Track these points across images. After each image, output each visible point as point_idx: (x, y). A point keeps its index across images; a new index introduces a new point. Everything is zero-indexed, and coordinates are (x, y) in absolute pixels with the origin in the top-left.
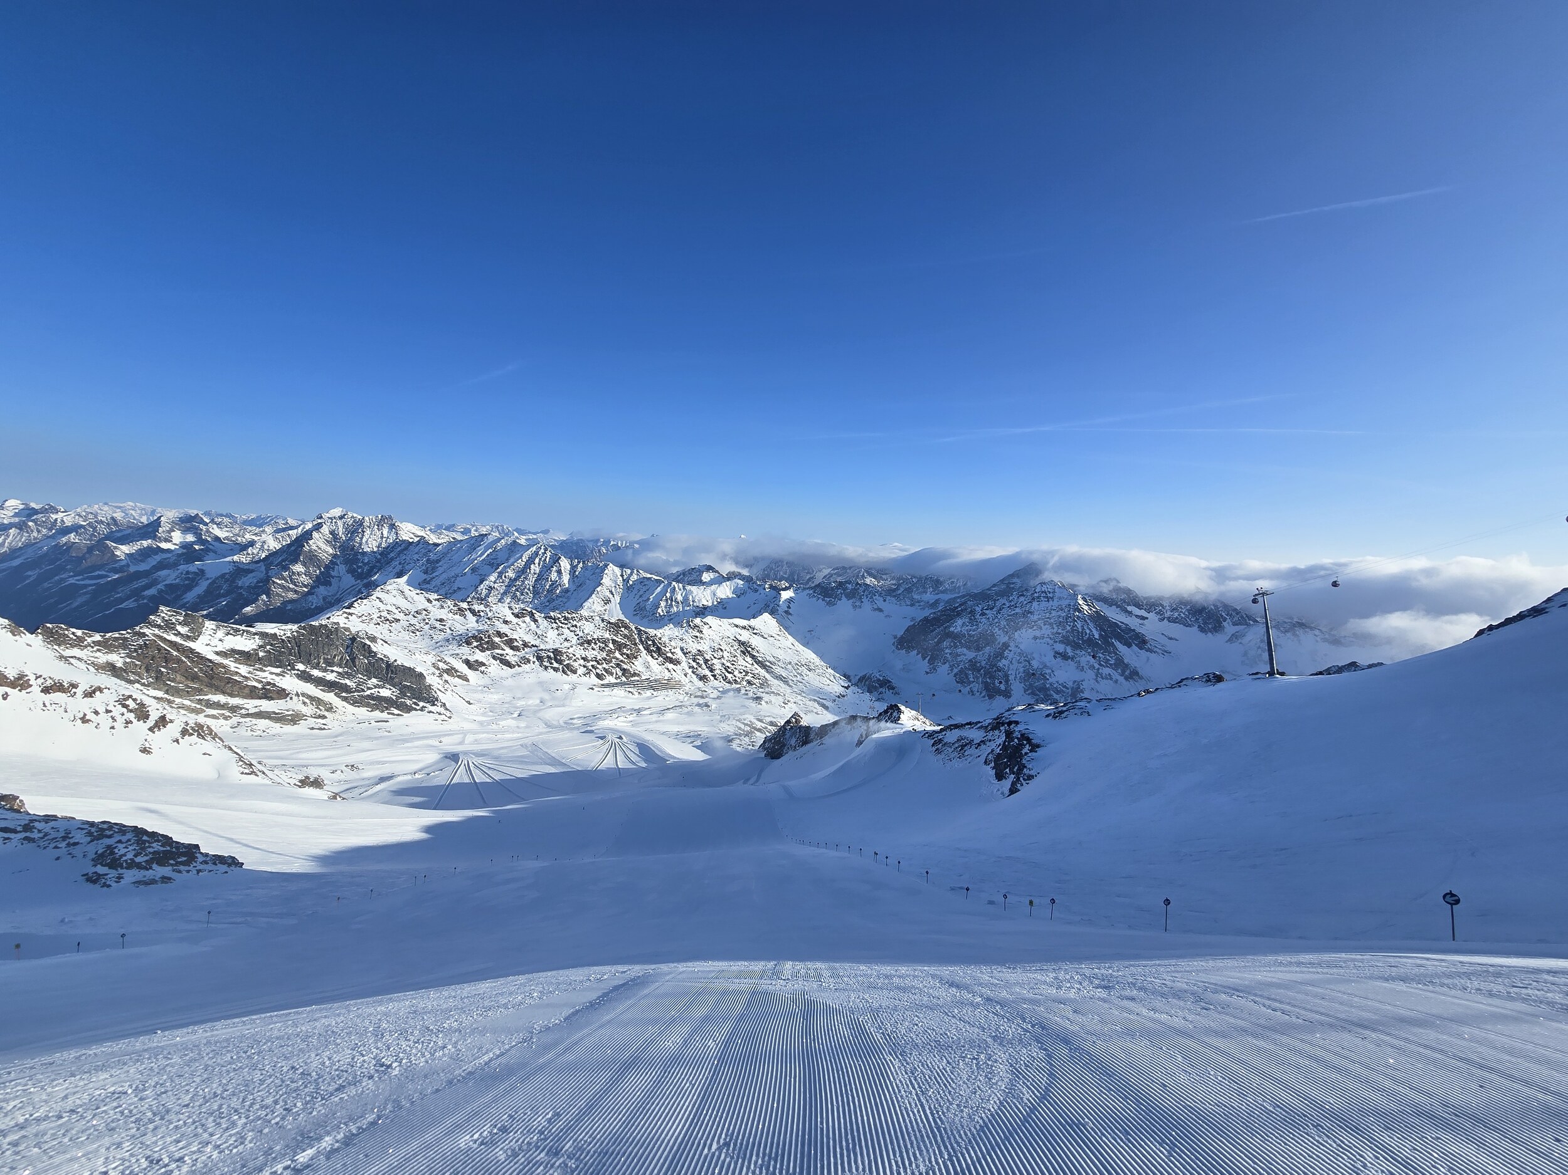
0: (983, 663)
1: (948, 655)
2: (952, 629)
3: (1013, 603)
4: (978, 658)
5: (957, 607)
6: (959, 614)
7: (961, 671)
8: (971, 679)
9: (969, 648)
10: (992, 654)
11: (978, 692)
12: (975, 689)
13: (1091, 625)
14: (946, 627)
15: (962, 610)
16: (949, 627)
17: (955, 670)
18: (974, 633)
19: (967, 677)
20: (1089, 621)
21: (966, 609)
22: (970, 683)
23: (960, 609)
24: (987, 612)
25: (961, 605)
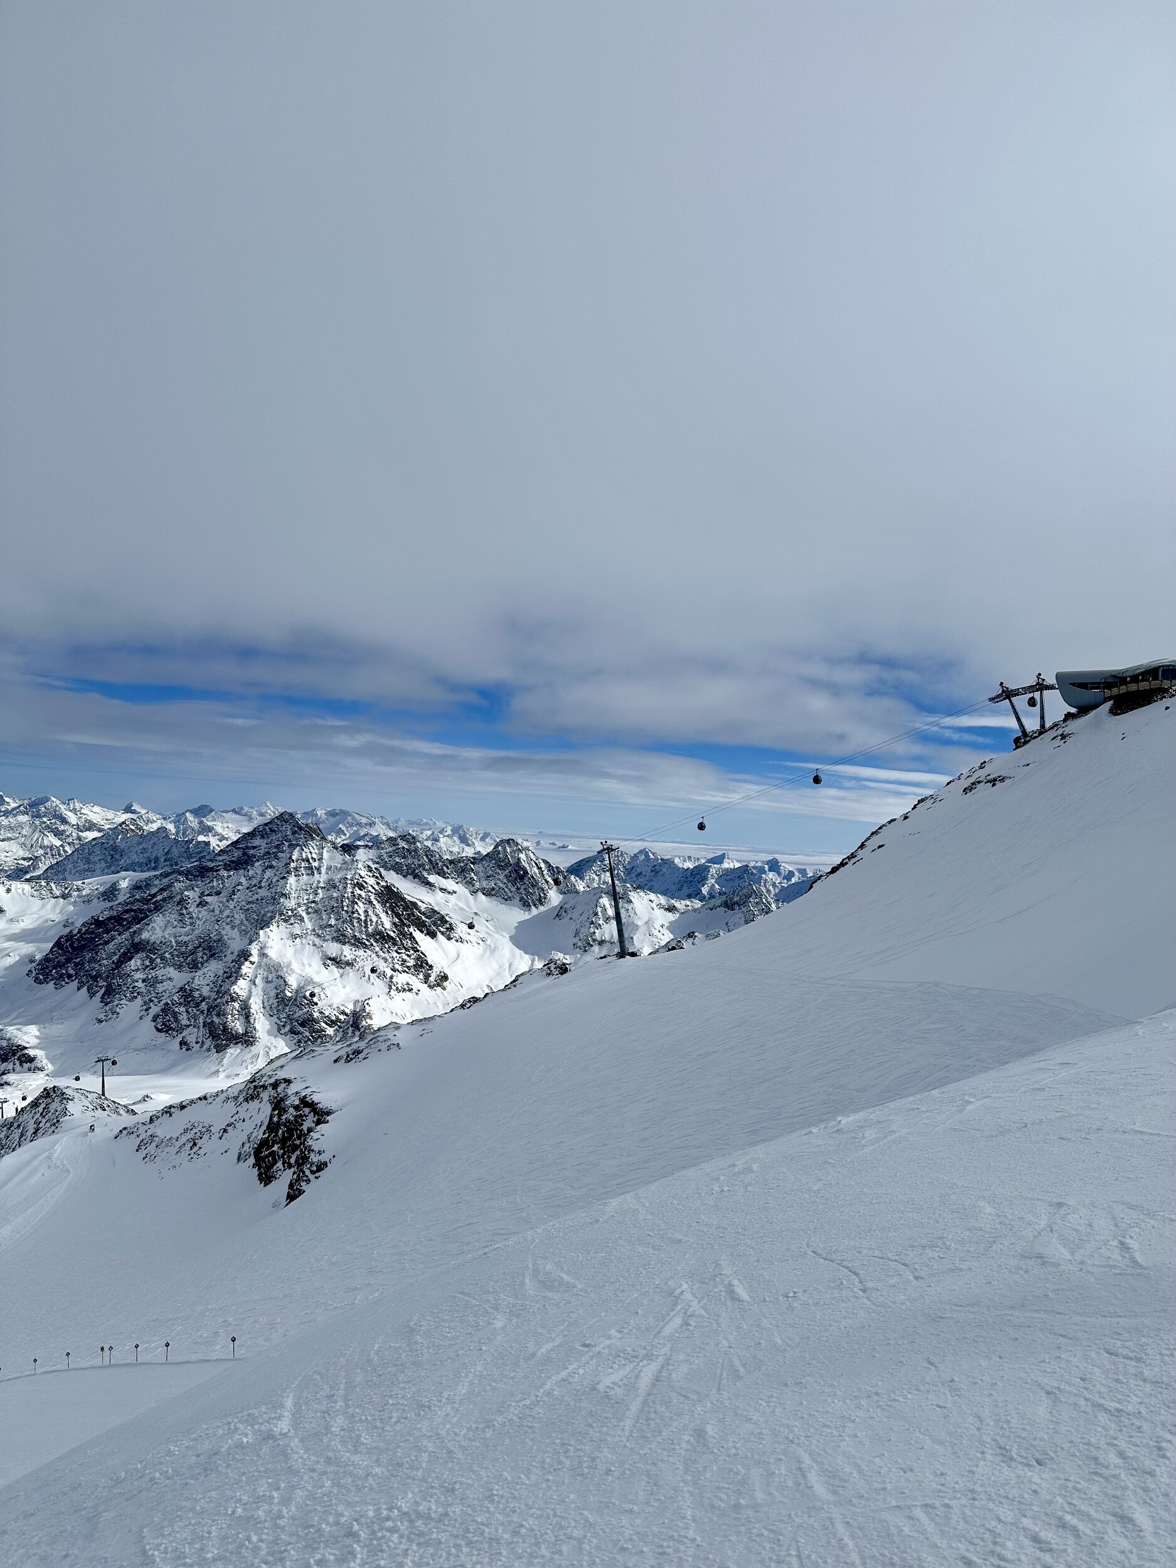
0: (205, 991)
1: (140, 984)
2: (145, 935)
3: (254, 882)
4: (196, 982)
5: (154, 896)
6: (158, 908)
7: (166, 1009)
8: (185, 1022)
9: (179, 967)
10: (221, 973)
11: (197, 1043)
12: (191, 1039)
13: (378, 906)
14: (135, 932)
15: (164, 900)
16: (141, 930)
17: (155, 1009)
18: (186, 939)
19: (177, 1020)
20: (375, 902)
21: (171, 898)
22: (180, 1030)
23: (159, 898)
24: (208, 899)
25: (163, 890)
